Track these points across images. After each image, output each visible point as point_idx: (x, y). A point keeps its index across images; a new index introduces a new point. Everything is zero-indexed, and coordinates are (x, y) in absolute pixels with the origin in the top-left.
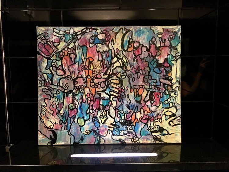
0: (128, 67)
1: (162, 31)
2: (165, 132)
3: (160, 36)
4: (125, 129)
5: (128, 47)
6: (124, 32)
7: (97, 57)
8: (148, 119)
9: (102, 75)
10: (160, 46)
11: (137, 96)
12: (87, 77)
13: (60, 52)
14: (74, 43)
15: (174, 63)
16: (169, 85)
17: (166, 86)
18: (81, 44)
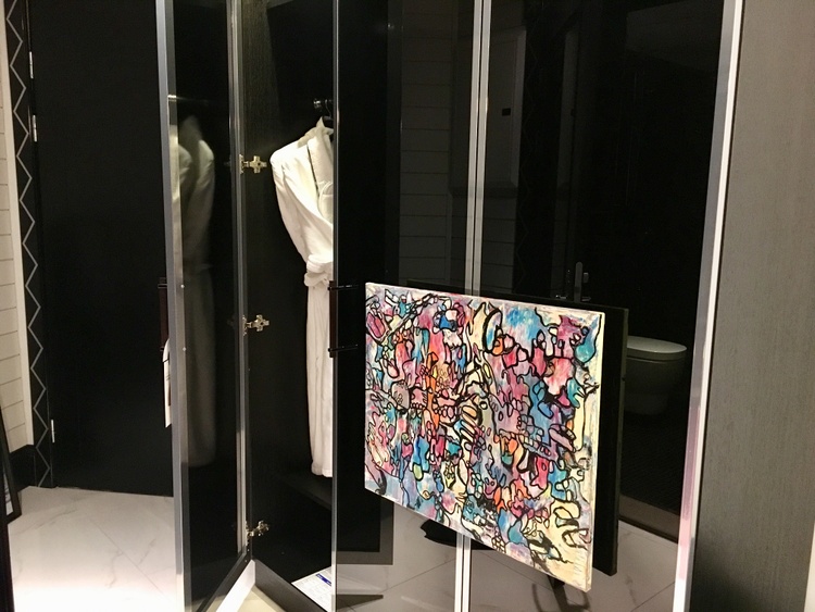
0: (493, 387)
1: (558, 322)
2: (553, 552)
3: (554, 331)
4: (483, 514)
5: (494, 346)
6: (488, 312)
7: (443, 354)
8: (525, 511)
9: (450, 391)
10: (553, 356)
11: (505, 453)
12: (427, 390)
13: (393, 334)
14: (412, 320)
15: (581, 400)
16: (567, 450)
17: (561, 449)
18: (421, 326)
